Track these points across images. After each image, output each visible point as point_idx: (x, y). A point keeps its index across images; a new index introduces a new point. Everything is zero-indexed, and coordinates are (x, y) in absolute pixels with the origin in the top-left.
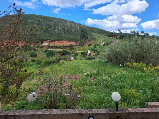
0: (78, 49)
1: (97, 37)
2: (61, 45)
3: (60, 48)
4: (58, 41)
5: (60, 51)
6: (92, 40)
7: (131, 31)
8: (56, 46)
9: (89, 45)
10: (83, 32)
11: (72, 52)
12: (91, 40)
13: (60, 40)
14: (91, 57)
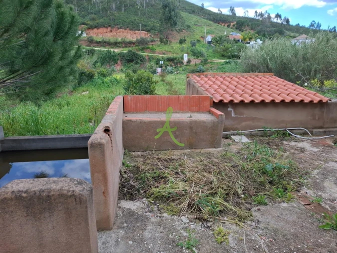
0: (158, 49)
1: (193, 23)
2: (119, 40)
3: (118, 45)
4: (107, 28)
5: (121, 53)
6: (184, 31)
7: (256, 12)
8: (107, 40)
9: (181, 42)
10: (167, 9)
11: (148, 56)
12: (181, 30)
13: (110, 26)
14: (198, 69)
